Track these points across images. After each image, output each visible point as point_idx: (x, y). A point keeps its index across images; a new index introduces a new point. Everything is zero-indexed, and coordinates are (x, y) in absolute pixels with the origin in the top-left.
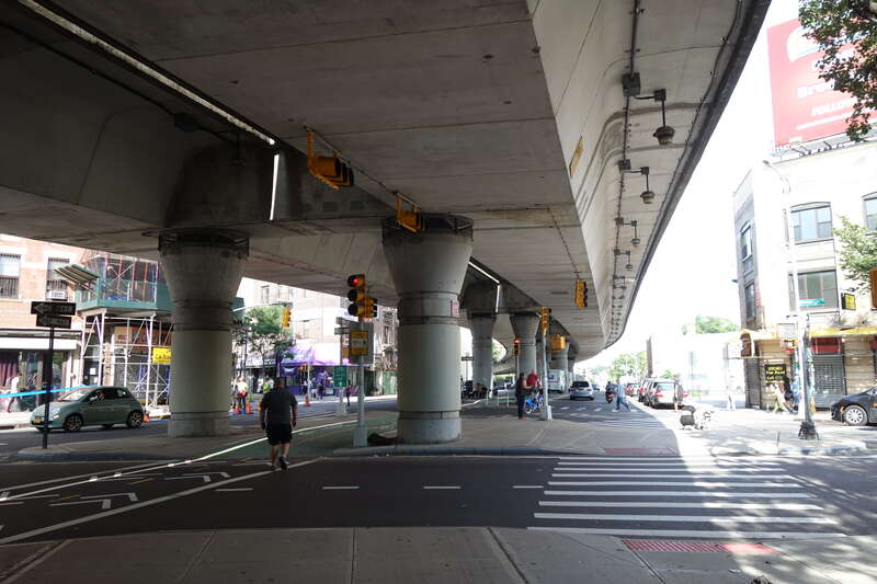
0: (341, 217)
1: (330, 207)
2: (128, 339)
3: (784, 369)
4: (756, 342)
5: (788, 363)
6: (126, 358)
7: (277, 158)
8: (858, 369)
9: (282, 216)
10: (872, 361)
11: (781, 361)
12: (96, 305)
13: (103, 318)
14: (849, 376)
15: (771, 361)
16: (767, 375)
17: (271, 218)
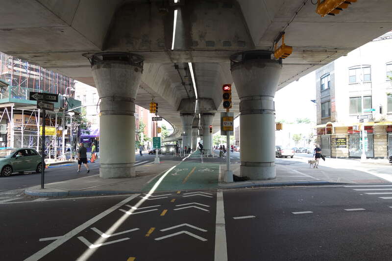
0: (216, 50)
1: (210, 43)
2: (23, 121)
3: (345, 140)
4: (335, 128)
5: (347, 137)
6: (22, 132)
7: (176, 12)
8: (380, 140)
9: (179, 48)
10: (386, 137)
11: (344, 137)
12: (8, 101)
13: (12, 109)
14: (375, 143)
15: (339, 137)
16: (337, 143)
17: (173, 48)
